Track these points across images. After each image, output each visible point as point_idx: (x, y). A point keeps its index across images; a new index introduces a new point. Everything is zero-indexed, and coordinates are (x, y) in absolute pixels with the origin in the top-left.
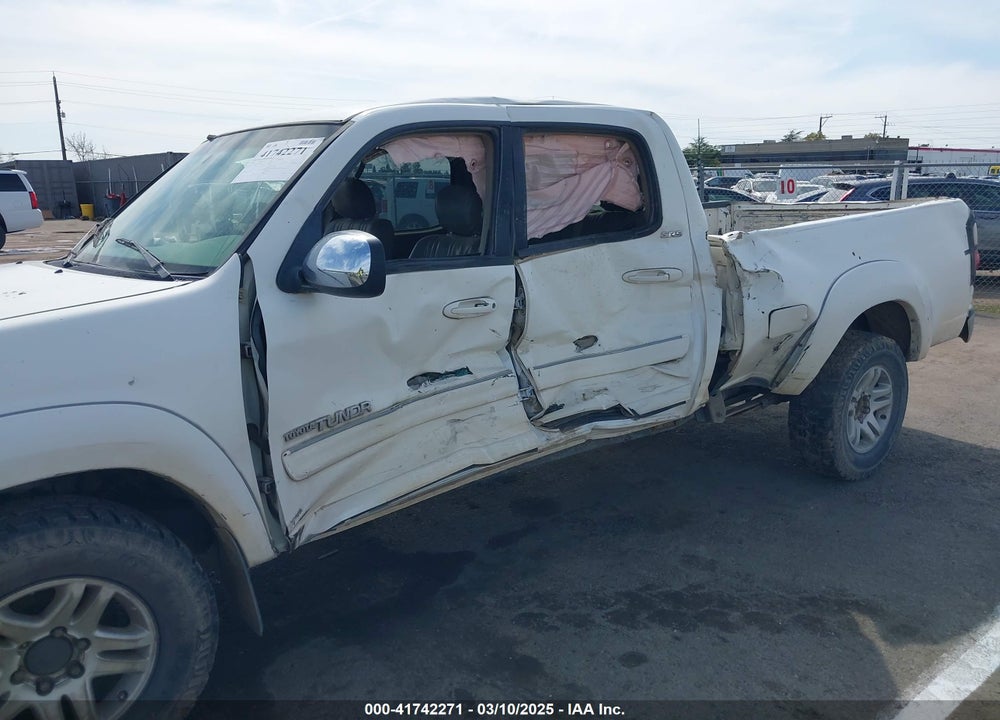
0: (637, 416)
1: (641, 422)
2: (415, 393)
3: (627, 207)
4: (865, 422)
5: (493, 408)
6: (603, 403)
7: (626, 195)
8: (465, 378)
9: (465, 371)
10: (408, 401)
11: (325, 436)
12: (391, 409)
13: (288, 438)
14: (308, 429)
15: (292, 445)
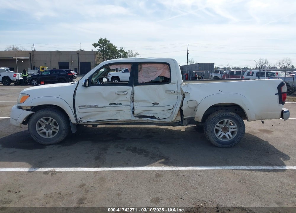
0: (159, 119)
1: (159, 120)
2: (109, 106)
3: (167, 77)
4: (227, 133)
5: (125, 111)
6: (151, 115)
7: (167, 76)
8: (121, 105)
9: (121, 104)
10: (107, 107)
11: (87, 108)
12: (103, 107)
13: (79, 106)
14: (84, 106)
15: (80, 108)
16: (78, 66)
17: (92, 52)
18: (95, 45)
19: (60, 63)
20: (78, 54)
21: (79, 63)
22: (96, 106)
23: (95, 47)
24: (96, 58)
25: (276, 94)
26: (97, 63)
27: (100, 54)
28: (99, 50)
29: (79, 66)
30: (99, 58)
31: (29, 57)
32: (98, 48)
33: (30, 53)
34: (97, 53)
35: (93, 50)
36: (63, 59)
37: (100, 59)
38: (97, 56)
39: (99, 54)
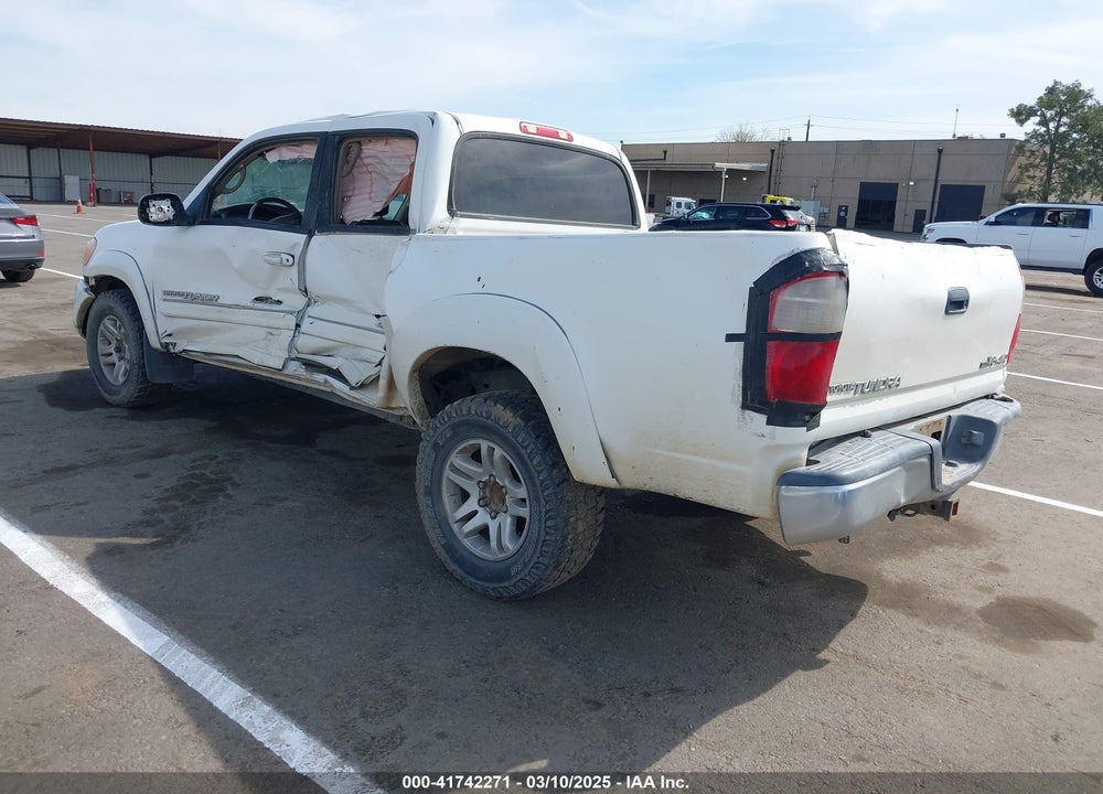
2: (254, 305)
5: (281, 333)
8: (279, 307)
9: (281, 304)
10: (244, 307)
11: (188, 302)
12: (230, 306)
13: (166, 293)
14: (179, 294)
15: (168, 297)
16: (930, 199)
17: (1003, 141)
18: (1021, 114)
19: (865, 187)
20: (940, 151)
21: (939, 186)
22: (211, 301)
23: (1021, 122)
24: (1015, 171)
25: (731, 338)
26: (1013, 188)
27: (1032, 152)
28: (1035, 135)
29: (937, 199)
30: (1024, 169)
31: (765, 165)
32: (1032, 124)
33: (773, 151)
34: (1020, 147)
35: (1007, 137)
36: (879, 174)
37: (1031, 173)
38: (1022, 160)
39: (1028, 154)
